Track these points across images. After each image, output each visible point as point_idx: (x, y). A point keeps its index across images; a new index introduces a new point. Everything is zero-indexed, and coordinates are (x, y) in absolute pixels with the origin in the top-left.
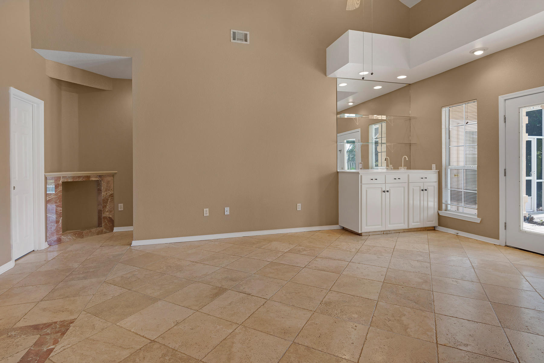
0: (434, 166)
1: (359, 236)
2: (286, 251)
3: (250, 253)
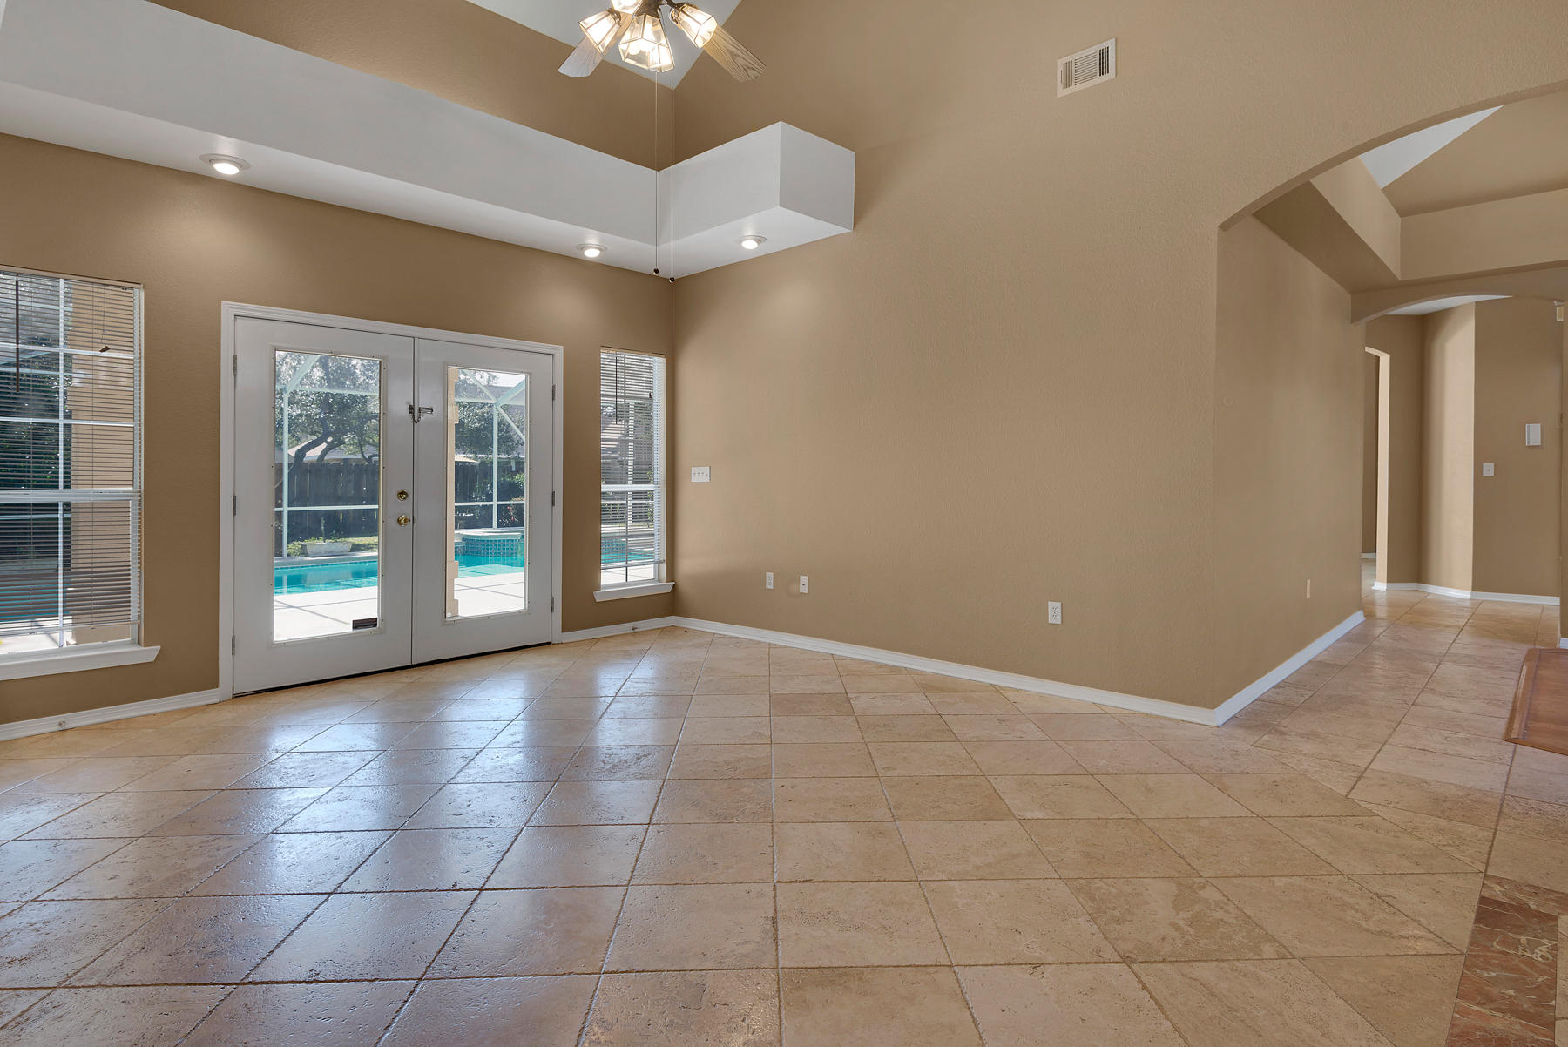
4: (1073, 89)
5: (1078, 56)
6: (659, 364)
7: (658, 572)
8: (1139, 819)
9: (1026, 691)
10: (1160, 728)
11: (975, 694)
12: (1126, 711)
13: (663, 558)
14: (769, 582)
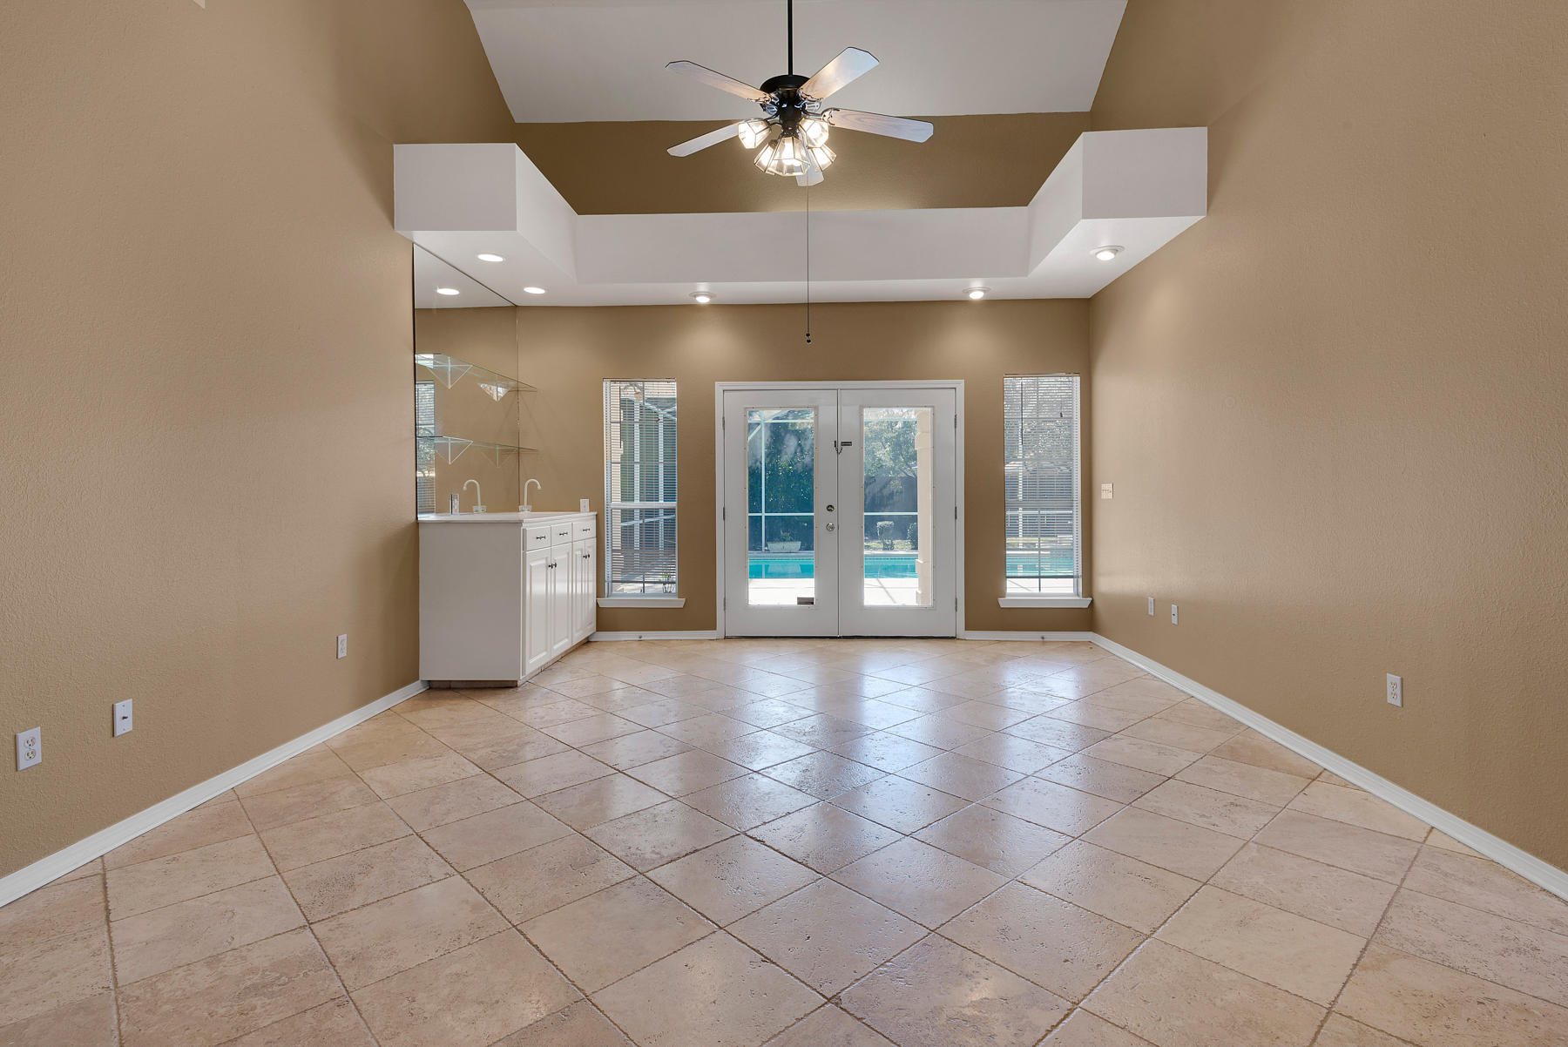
0: (585, 503)
1: (514, 689)
2: (478, 770)
3: (401, 819)
6: (1075, 382)
7: (1076, 587)
8: (1148, 937)
9: (1359, 789)
10: (1471, 883)
11: (1274, 773)
12: (1466, 851)
13: (1080, 574)
14: (1151, 607)
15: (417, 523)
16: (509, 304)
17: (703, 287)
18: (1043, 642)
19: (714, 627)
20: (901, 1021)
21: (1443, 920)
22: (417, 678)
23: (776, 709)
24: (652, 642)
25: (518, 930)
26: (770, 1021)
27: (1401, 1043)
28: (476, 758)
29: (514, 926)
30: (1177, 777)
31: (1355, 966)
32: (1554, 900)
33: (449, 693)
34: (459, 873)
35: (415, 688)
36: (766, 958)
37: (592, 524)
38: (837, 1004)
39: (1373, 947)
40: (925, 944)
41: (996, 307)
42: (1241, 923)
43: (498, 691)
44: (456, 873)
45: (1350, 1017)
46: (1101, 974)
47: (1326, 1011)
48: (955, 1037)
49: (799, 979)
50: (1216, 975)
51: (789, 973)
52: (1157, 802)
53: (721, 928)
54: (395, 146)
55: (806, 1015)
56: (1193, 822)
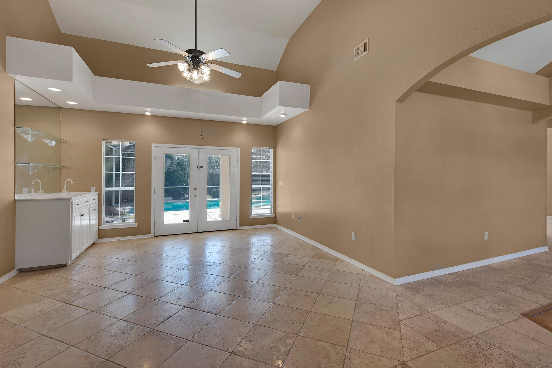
0: (93, 188)
1: (66, 267)
2: (63, 304)
3: (32, 330)
4: (358, 58)
5: (359, 46)
6: (271, 150)
7: (271, 211)
8: (310, 312)
9: (346, 262)
10: (372, 282)
11: (327, 260)
12: (370, 274)
13: (272, 207)
14: (293, 216)
15: (15, 201)
16: (56, 106)
17: (148, 109)
18: (262, 228)
19: (150, 233)
20: (254, 353)
21: (369, 292)
22: (13, 269)
23: (183, 261)
24: (124, 241)
25: (109, 361)
26: (215, 365)
27: (367, 324)
28: (60, 298)
29: (107, 360)
30: (306, 265)
31: (355, 308)
32: (387, 283)
33: (33, 273)
34: (72, 346)
35: (13, 273)
36: (207, 346)
37: (97, 197)
38: (234, 354)
39: (357, 302)
40: (254, 329)
41: (251, 126)
42: (329, 303)
43: (58, 269)
44: (71, 347)
45: (357, 321)
46: (301, 325)
47: (352, 321)
48: (270, 353)
49: (220, 350)
50: (327, 318)
51: (216, 348)
52: (303, 273)
53: (188, 340)
54: (7, 37)
55: (226, 360)
56: (312, 277)
